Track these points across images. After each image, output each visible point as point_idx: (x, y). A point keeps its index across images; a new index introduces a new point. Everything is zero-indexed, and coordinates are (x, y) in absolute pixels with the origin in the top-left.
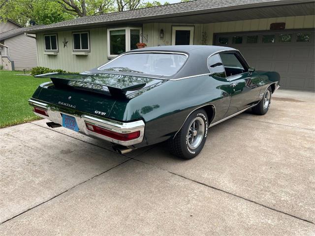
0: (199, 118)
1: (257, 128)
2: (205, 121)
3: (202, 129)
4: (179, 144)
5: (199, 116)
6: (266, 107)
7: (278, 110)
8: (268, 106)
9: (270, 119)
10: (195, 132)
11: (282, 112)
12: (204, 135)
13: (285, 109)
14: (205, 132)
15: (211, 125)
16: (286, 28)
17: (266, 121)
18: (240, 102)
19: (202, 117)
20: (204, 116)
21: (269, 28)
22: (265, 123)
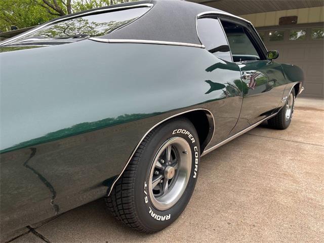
0: (177, 138)
1: (282, 152)
2: (192, 145)
3: (187, 162)
4: (125, 206)
5: (177, 135)
6: (289, 117)
7: (302, 122)
8: (291, 117)
9: (297, 136)
10: (170, 170)
11: (310, 125)
12: (192, 174)
13: (311, 121)
14: (193, 167)
15: (205, 152)
16: (298, 23)
17: (293, 138)
18: (251, 112)
19: (185, 137)
20: (190, 136)
21: (277, 23)
22: (292, 143)
